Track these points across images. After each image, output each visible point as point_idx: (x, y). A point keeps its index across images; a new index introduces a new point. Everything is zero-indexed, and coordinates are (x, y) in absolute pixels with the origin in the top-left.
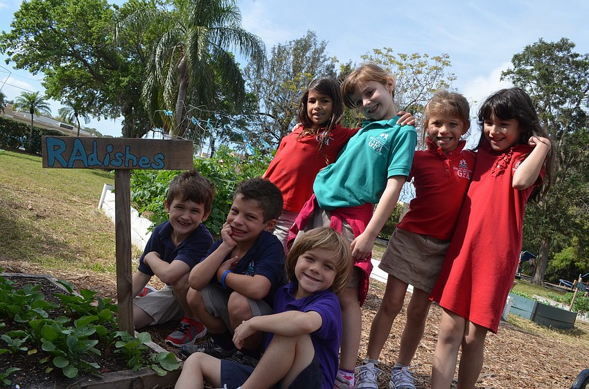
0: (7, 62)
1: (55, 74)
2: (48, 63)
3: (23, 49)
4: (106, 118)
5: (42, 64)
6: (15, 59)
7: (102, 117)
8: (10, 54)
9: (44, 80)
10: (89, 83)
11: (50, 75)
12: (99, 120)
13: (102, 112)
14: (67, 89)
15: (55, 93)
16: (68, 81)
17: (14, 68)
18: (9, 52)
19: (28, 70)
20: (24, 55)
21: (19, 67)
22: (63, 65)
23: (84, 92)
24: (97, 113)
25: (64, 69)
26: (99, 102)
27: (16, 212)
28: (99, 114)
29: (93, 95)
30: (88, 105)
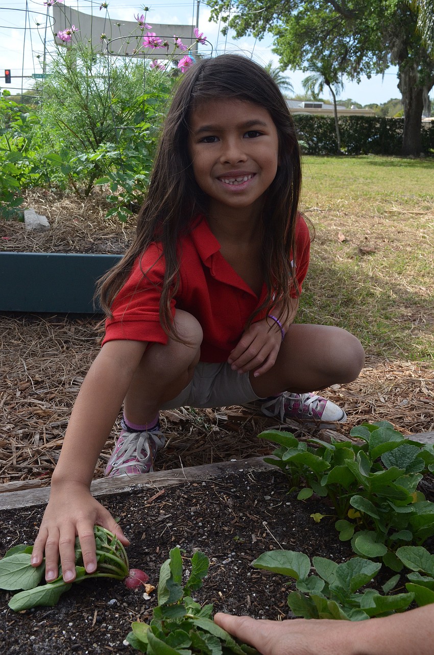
0: (224, 32)
1: (286, 30)
2: (275, 15)
3: (240, 7)
4: (369, 77)
5: (267, 20)
6: (233, 25)
7: (363, 76)
8: (225, 19)
9: (274, 45)
10: (335, 28)
11: (280, 34)
12: (359, 81)
13: (362, 70)
14: (307, 47)
15: (292, 59)
16: (306, 33)
17: (234, 38)
18: (223, 18)
19: (252, 35)
20: (242, 14)
21: (240, 34)
22: (295, 13)
23: (330, 45)
24: (355, 72)
25: (298, 18)
26: (355, 53)
27: (326, 250)
28: (358, 73)
29: (344, 46)
30: (340, 64)
